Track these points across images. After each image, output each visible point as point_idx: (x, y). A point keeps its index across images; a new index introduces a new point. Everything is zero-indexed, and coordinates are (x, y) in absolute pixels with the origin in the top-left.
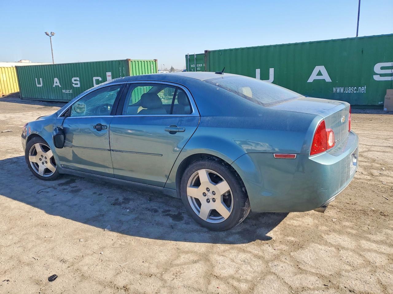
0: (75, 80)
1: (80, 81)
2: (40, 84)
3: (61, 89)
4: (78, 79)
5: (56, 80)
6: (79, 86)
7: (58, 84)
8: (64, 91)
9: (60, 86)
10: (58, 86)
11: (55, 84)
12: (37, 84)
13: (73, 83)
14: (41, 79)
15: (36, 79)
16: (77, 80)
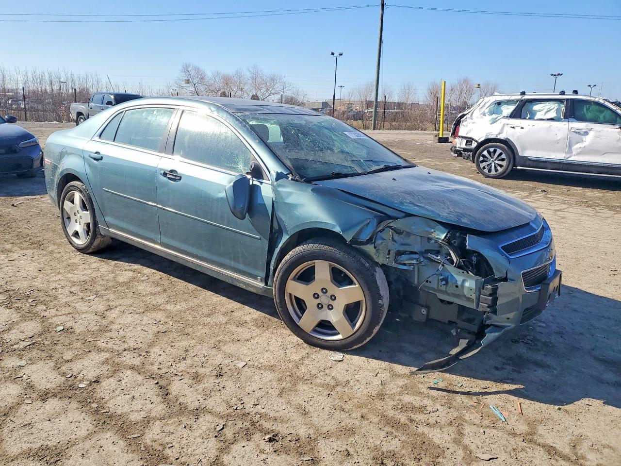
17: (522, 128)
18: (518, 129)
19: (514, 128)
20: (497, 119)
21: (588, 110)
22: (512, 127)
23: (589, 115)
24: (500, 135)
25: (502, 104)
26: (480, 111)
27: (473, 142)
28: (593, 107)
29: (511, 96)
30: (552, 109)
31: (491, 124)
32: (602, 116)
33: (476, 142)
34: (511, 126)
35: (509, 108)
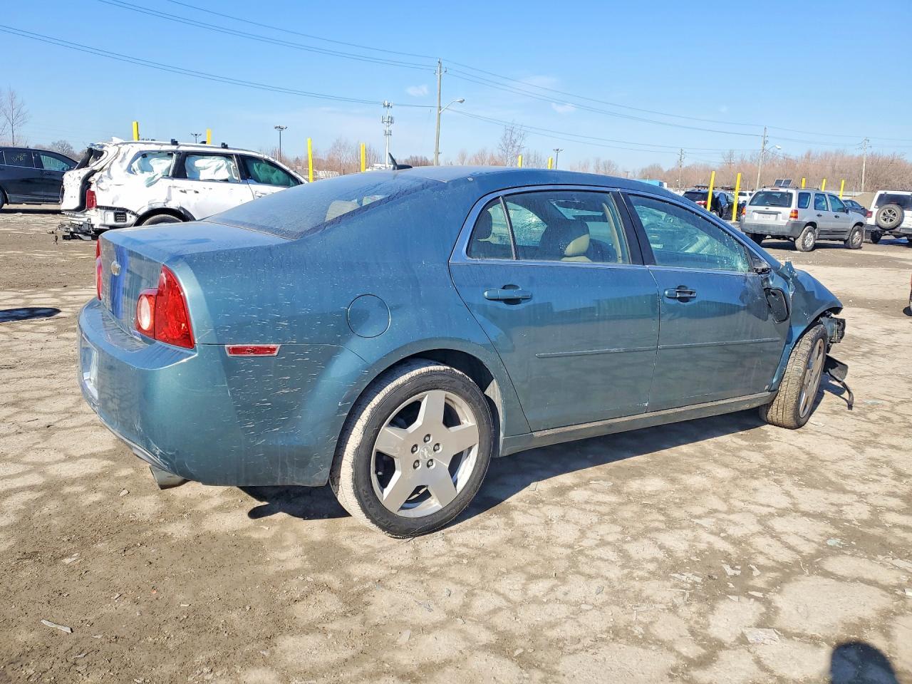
17: (197, 192)
18: (191, 194)
19: (185, 192)
20: (155, 179)
21: (258, 168)
22: (182, 191)
23: (262, 175)
24: (169, 202)
25: (149, 157)
26: (121, 166)
27: (128, 215)
28: (264, 165)
29: (162, 145)
30: (221, 167)
31: (148, 186)
32: (274, 177)
33: (134, 214)
34: (181, 189)
35: (161, 163)
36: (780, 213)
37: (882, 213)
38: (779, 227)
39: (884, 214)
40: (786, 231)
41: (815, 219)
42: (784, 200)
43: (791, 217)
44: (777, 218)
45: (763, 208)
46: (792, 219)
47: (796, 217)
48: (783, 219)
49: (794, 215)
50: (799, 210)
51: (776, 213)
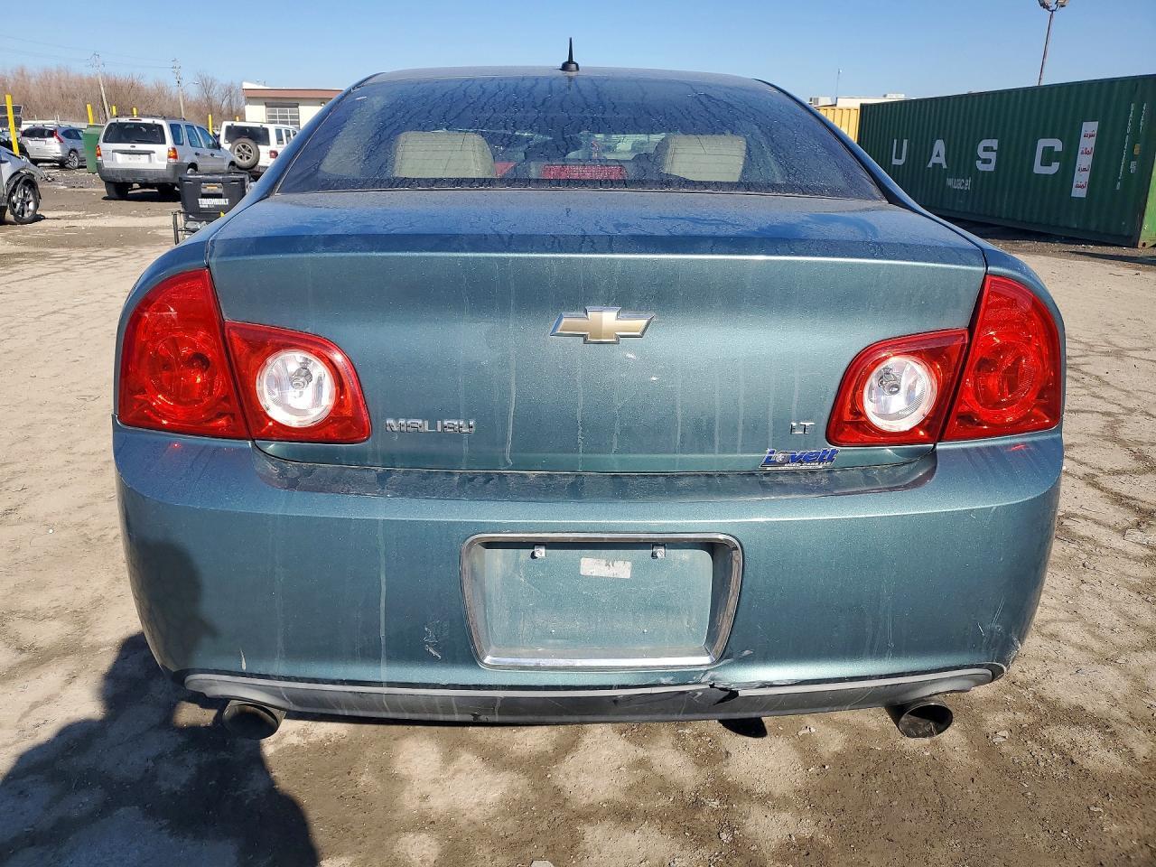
0: (986, 149)
1: (999, 152)
2: (900, 158)
3: (946, 174)
4: (994, 143)
5: (939, 146)
6: (991, 167)
7: (942, 160)
8: (950, 182)
9: (945, 166)
10: (941, 164)
11: (934, 160)
12: (894, 156)
13: (979, 158)
14: (905, 142)
15: (895, 141)
16: (992, 148)
36: (153, 152)
37: (236, 150)
38: (157, 171)
39: (239, 151)
40: (169, 176)
41: (195, 159)
42: (154, 135)
43: (170, 157)
44: (150, 159)
45: (127, 146)
46: (172, 160)
47: (175, 157)
48: (159, 160)
49: (172, 154)
50: (177, 147)
51: (148, 153)
